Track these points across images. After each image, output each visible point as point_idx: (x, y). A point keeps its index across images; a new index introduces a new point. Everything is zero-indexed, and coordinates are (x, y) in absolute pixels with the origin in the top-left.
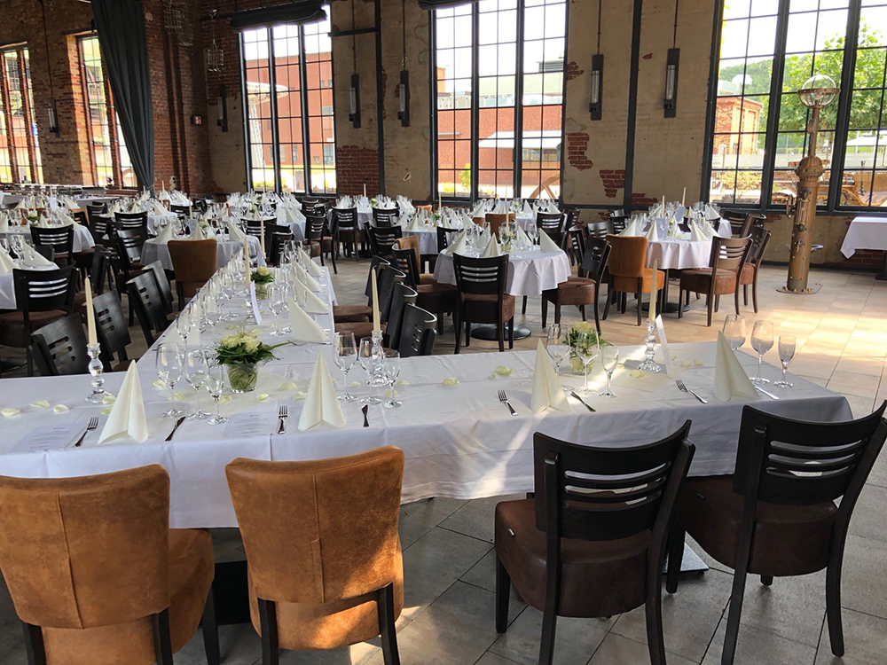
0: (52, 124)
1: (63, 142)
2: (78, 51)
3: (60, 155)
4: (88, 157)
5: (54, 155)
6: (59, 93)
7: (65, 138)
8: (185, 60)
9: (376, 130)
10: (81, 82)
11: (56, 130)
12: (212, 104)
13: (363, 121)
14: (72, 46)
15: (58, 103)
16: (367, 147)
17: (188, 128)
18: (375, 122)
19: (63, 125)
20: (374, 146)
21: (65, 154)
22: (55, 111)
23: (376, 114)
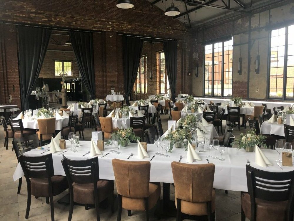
0: (151, 77)
1: (153, 81)
2: (159, 56)
3: (152, 85)
4: (159, 85)
5: (151, 85)
6: (153, 68)
7: (153, 80)
8: (187, 57)
9: (247, 75)
10: (159, 65)
11: (151, 78)
12: (194, 69)
13: (243, 73)
14: (158, 55)
15: (153, 71)
16: (243, 81)
17: (186, 76)
18: (247, 73)
19: (153, 77)
20: (246, 81)
21: (153, 85)
22: (152, 73)
23: (247, 70)
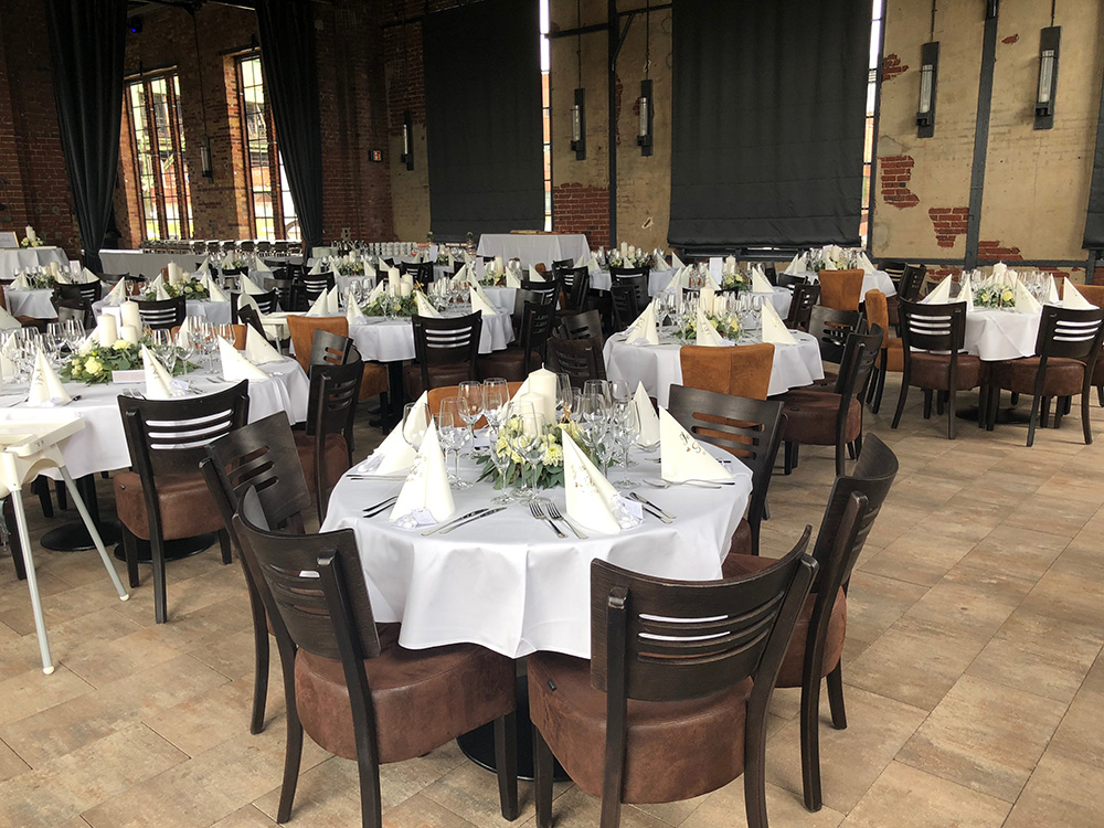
0: (205, 167)
1: (217, 189)
2: (236, 75)
3: (212, 205)
4: (245, 207)
5: (207, 205)
6: (213, 128)
7: (219, 183)
8: (362, 79)
9: (606, 160)
10: (240, 113)
11: (209, 174)
12: (393, 134)
13: (590, 151)
14: (229, 69)
15: (212, 141)
16: (594, 184)
17: (365, 166)
18: (606, 150)
19: (217, 167)
20: (605, 184)
21: (219, 203)
22: (209, 150)
23: (607, 139)
